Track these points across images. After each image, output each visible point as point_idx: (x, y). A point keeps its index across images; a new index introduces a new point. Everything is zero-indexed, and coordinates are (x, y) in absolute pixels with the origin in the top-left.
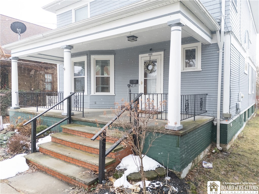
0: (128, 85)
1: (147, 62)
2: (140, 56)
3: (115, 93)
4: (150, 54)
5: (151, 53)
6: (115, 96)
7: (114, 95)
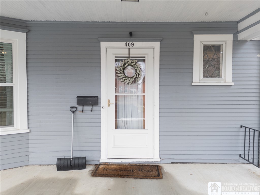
0: (71, 107)
1: (125, 60)
2: (104, 45)
3: (29, 126)
4: (128, 43)
5: (131, 43)
6: (30, 134)
7: (28, 131)
